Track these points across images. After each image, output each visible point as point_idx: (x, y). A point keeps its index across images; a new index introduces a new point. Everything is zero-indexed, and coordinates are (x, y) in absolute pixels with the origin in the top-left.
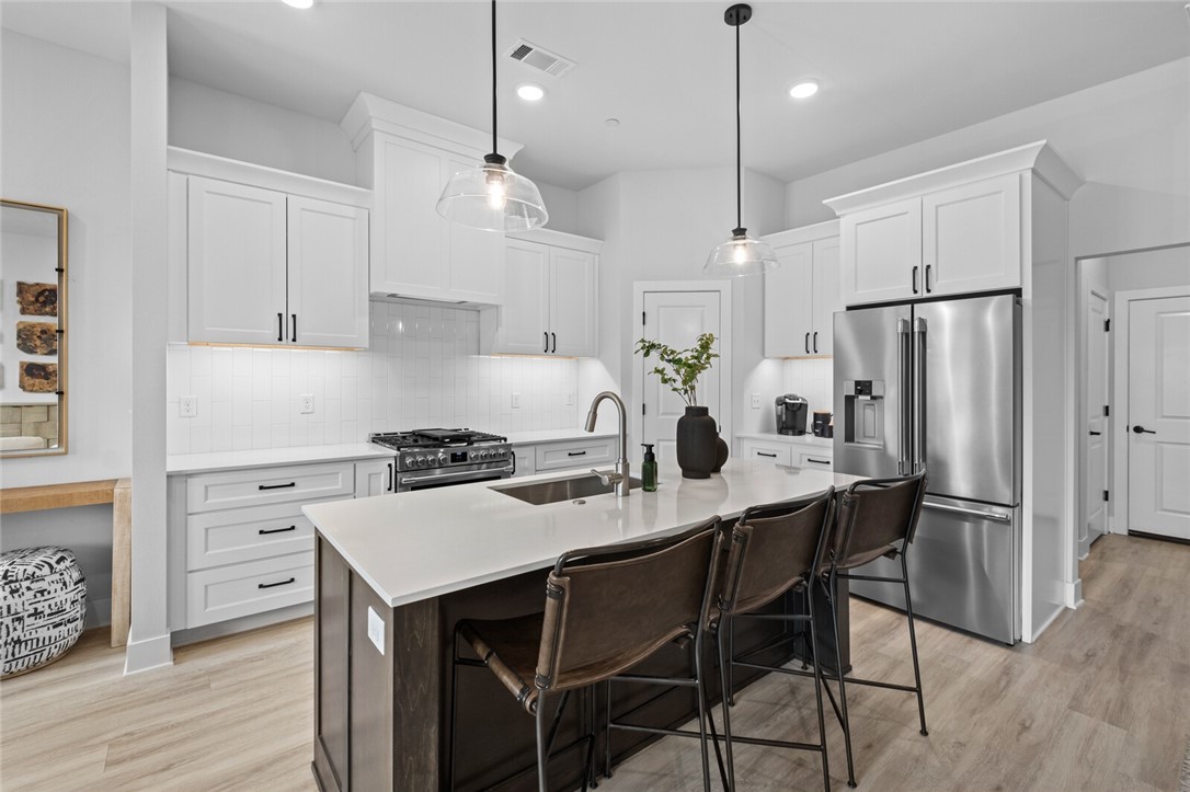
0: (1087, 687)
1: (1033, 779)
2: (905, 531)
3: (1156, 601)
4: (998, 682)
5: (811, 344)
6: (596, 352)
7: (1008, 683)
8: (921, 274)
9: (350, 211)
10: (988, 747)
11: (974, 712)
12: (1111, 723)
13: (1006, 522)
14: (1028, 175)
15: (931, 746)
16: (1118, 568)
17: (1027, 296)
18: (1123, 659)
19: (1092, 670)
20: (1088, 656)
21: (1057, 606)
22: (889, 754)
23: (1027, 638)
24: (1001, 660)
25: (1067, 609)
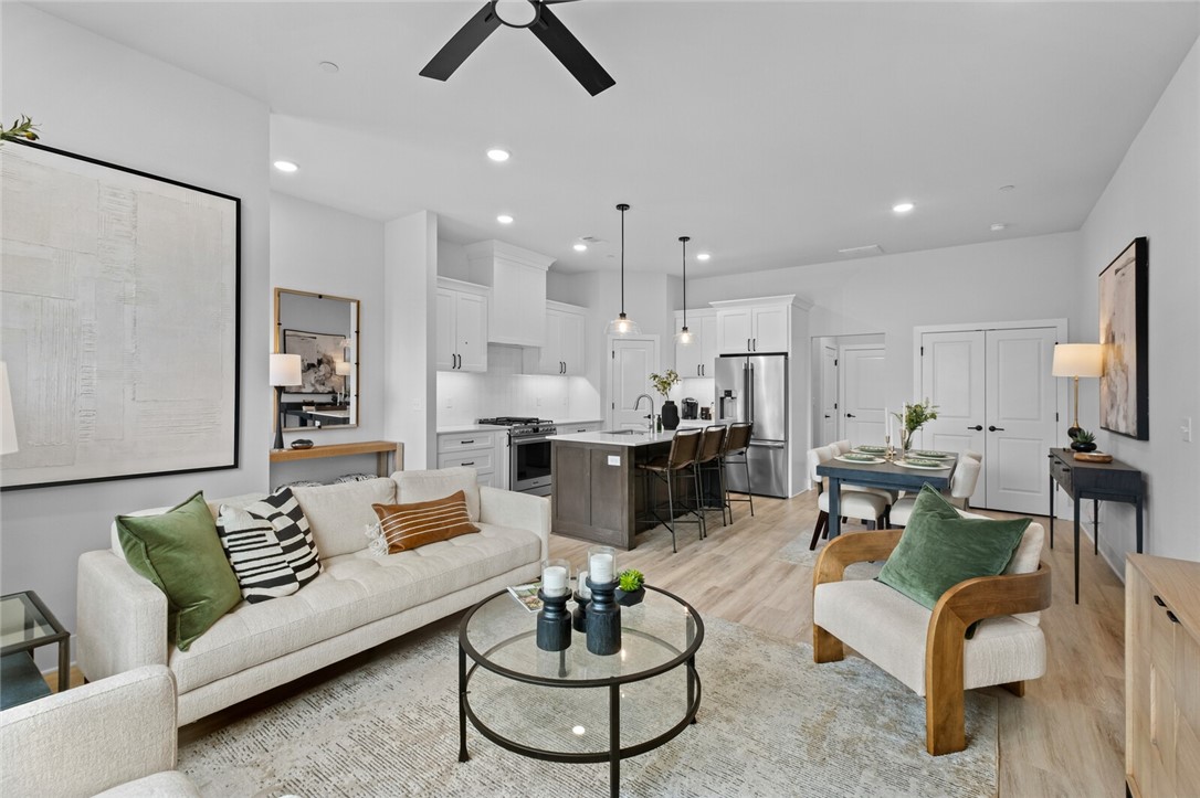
2: (746, 444)
5: (701, 372)
6: (583, 373)
8: (751, 342)
9: (479, 298)
13: (782, 447)
14: (790, 307)
17: (790, 355)
23: (790, 496)
24: (781, 505)
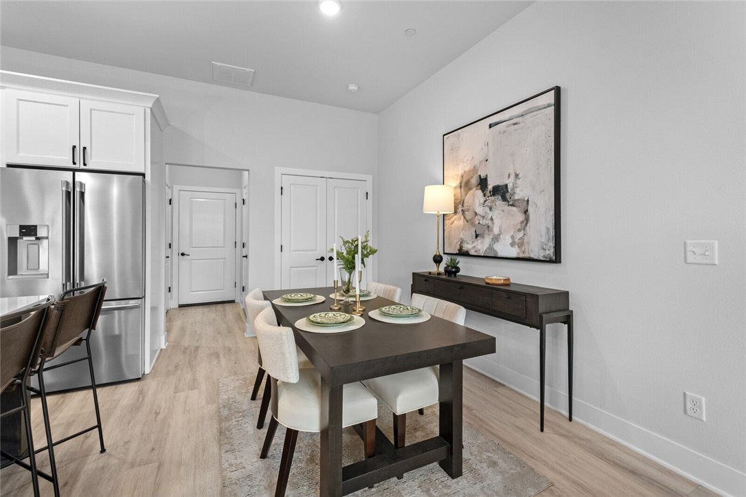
0: (179, 380)
1: (168, 433)
2: (90, 323)
3: (196, 332)
4: (138, 400)
7: (143, 399)
8: (79, 152)
10: (142, 434)
11: (129, 422)
12: (192, 390)
13: (138, 306)
14: (149, 111)
15: (110, 455)
16: (178, 324)
17: (148, 178)
18: (190, 361)
19: (179, 372)
20: (176, 367)
21: (157, 350)
22: (83, 478)
23: (148, 371)
24: (136, 388)
25: (162, 349)
